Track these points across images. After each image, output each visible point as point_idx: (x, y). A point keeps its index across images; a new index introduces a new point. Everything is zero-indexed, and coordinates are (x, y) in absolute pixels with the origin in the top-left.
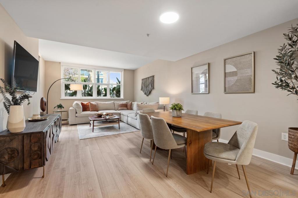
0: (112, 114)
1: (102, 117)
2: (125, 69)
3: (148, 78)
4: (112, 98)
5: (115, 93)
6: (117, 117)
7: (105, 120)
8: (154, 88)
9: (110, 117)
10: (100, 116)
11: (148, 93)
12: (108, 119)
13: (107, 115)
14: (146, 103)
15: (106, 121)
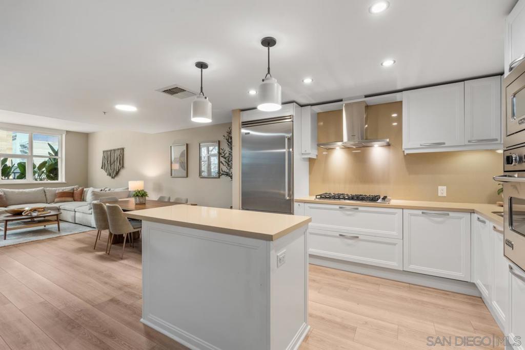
0: (44, 209)
1: (23, 214)
2: (68, 130)
3: (114, 150)
4: (39, 182)
5: (45, 172)
6: (53, 213)
7: (30, 220)
8: (123, 167)
9: (39, 213)
10: (18, 213)
11: (114, 174)
12: (36, 217)
13: (35, 210)
14: (110, 190)
15: (32, 221)
